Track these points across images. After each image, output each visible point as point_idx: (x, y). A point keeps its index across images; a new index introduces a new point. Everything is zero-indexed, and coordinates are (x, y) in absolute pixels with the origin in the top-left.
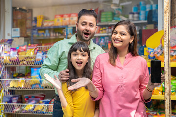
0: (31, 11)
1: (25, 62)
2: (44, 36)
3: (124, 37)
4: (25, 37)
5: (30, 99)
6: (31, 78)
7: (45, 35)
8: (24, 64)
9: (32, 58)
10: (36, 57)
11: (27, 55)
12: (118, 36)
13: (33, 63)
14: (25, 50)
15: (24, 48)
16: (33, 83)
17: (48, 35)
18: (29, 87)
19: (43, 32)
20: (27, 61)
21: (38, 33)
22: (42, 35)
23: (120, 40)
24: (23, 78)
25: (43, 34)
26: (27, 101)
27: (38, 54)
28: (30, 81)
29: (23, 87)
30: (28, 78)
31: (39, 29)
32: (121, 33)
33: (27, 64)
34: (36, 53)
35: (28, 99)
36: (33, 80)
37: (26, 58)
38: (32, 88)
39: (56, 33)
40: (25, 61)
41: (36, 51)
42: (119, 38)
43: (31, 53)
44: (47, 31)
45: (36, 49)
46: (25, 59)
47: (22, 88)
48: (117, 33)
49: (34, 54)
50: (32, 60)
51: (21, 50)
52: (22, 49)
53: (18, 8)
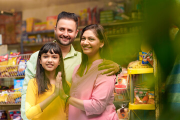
0: (20, 14)
1: (7, 74)
2: (35, 42)
3: (93, 43)
4: (8, 45)
5: (15, 115)
6: (14, 91)
7: (37, 41)
8: (6, 76)
9: (14, 68)
10: (18, 67)
11: (9, 65)
12: (86, 42)
13: (16, 74)
14: (7, 60)
15: (6, 57)
16: (17, 97)
17: (40, 40)
18: (13, 101)
19: (34, 37)
20: (9, 71)
21: (28, 39)
22: (33, 41)
23: (89, 46)
24: (6, 91)
25: (35, 39)
26: (12, 117)
27: (21, 63)
28: (13, 95)
29: (6, 101)
30: (11, 91)
31: (30, 35)
32: (90, 39)
33: (9, 75)
34: (19, 63)
35: (12, 115)
36: (16, 93)
37: (7, 68)
38: (16, 103)
39: (49, 38)
40: (6, 72)
41: (18, 60)
42: (88, 44)
43: (13, 62)
44: (39, 36)
45: (18, 58)
46: (7, 70)
47: (5, 103)
48: (85, 39)
49: (16, 64)
50: (15, 70)
51: (2, 60)
52: (4, 58)
53: (2, 12)
